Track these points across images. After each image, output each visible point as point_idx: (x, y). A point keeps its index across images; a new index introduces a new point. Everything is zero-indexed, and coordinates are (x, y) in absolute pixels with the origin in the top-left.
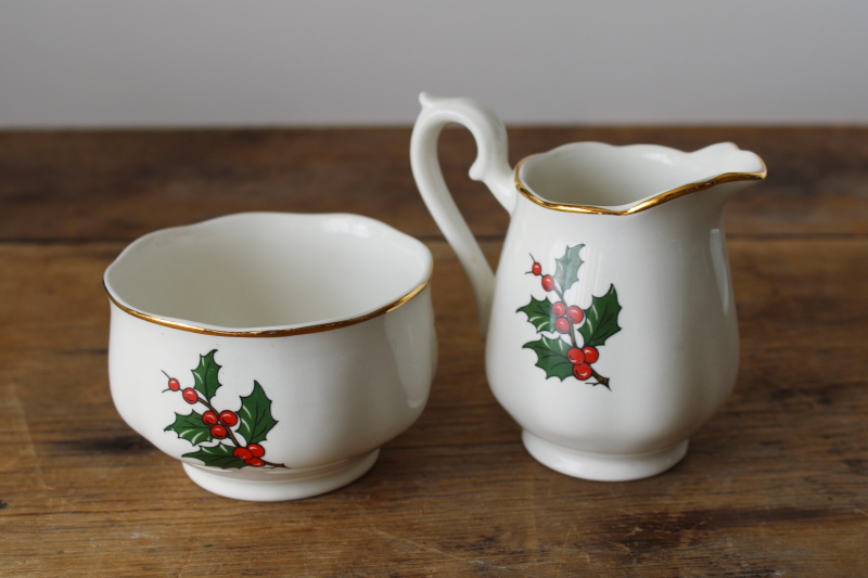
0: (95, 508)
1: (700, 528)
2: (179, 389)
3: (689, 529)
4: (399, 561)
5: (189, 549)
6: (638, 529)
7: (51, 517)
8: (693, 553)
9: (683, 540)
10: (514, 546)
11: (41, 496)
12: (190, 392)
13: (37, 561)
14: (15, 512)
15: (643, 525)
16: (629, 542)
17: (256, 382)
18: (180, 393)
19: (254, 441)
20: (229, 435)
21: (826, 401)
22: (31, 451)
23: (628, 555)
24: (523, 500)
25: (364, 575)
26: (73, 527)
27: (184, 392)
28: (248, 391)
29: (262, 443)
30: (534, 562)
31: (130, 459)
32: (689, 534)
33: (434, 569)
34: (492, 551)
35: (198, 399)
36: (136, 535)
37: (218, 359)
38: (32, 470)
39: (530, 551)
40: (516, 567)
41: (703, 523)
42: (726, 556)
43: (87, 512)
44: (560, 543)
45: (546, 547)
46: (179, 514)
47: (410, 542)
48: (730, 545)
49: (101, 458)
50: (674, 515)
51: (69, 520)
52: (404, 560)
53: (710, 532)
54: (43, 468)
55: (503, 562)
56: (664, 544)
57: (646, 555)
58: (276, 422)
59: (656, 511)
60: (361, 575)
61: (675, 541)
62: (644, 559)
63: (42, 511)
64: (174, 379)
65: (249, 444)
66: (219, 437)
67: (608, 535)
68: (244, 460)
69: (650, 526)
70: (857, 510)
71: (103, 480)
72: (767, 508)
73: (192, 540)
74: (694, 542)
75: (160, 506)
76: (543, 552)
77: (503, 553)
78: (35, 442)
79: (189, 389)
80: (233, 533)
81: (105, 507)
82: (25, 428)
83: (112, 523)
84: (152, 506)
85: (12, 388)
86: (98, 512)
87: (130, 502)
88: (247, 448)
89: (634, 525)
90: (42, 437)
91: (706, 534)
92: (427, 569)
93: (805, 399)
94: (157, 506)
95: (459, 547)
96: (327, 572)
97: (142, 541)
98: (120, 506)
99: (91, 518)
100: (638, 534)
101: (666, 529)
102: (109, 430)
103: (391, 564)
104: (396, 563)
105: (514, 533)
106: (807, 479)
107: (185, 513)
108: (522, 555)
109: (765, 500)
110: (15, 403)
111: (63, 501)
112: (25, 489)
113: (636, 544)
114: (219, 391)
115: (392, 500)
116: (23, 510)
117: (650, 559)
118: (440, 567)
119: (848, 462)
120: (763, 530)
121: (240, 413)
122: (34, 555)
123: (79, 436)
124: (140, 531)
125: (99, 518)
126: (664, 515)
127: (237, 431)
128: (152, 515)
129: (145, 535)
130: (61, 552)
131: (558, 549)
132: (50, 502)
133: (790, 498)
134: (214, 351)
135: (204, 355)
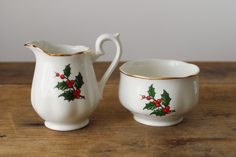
0: (30, 137)
1: (192, 142)
2: (145, 97)
4: (111, 147)
5: (54, 145)
6: (175, 142)
7: (18, 138)
8: (190, 146)
9: (187, 144)
10: (141, 145)
11: (16, 134)
14: (8, 137)
15: (177, 141)
16: (173, 144)
17: (164, 90)
18: (146, 98)
19: (167, 105)
20: (160, 106)
21: (227, 117)
22: (13, 125)
23: (172, 147)
24: (144, 136)
27: (147, 98)
28: (162, 93)
29: (169, 105)
30: (147, 148)
31: (40, 127)
32: (189, 143)
33: (120, 149)
34: (136, 146)
36: (40, 142)
37: (153, 87)
38: (14, 129)
39: (146, 146)
40: (142, 149)
42: (199, 147)
44: (154, 144)
45: (150, 145)
46: (52, 138)
47: (113, 144)
48: (200, 145)
49: (32, 127)
50: (185, 139)
51: (23, 139)
53: (195, 142)
54: (16, 129)
55: (138, 148)
56: (182, 144)
57: (177, 147)
58: (171, 99)
59: (180, 138)
61: (185, 144)
63: (16, 137)
64: (143, 96)
65: (165, 107)
66: (158, 107)
67: (167, 143)
68: (165, 112)
70: (235, 138)
71: (32, 131)
73: (55, 143)
74: (190, 144)
75: (47, 137)
76: (149, 146)
77: (139, 146)
78: (14, 124)
79: (148, 97)
80: (66, 142)
81: (32, 137)
82: (12, 121)
83: (34, 140)
84: (45, 136)
85: (9, 113)
86: (30, 138)
87: (39, 136)
89: (174, 141)
90: (16, 123)
92: (118, 149)
93: (222, 116)
94: (46, 136)
95: (126, 145)
96: (91, 149)
97: (42, 143)
98: (36, 137)
99: (28, 139)
100: (175, 143)
101: (183, 142)
102: (34, 122)
105: (141, 142)
106: (221, 132)
107: (54, 138)
108: (144, 146)
109: (210, 136)
110: (10, 116)
111: (21, 135)
112: (11, 133)
113: (174, 144)
114: (155, 95)
115: (109, 136)
116: (10, 137)
117: (178, 147)
119: (233, 129)
120: (209, 142)
121: (162, 99)
122: (13, 146)
123: (26, 123)
124: (41, 141)
125: (30, 139)
126: (182, 139)
128: (45, 138)
129: (43, 142)
130: (20, 145)
131: (153, 145)
132: (18, 136)
133: (216, 136)
134: (152, 85)
135: (150, 87)
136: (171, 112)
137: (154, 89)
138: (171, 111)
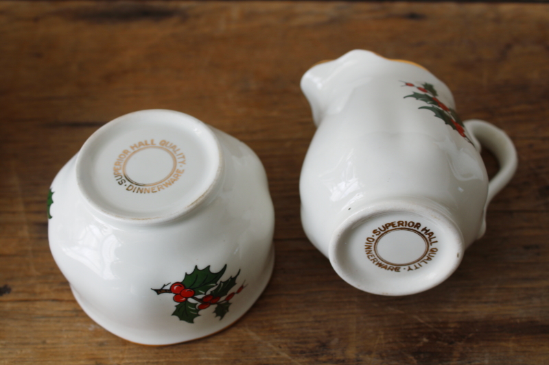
0: (67, 296)
1: (468, 340)
3: (460, 341)
5: (125, 345)
6: (425, 340)
9: (454, 354)
10: (339, 354)
11: (32, 281)
13: (29, 351)
14: (16, 298)
15: (429, 335)
16: (417, 354)
26: (51, 316)
34: (324, 358)
36: (92, 327)
39: (349, 361)
41: (471, 335)
43: (61, 301)
47: (269, 345)
50: (452, 325)
53: (475, 346)
59: (440, 320)
63: (33, 298)
69: (434, 336)
72: (518, 321)
78: (28, 222)
83: (77, 313)
86: (68, 300)
91: (472, 348)
97: (96, 333)
99: (63, 307)
100: (425, 345)
101: (444, 341)
105: (340, 339)
109: (518, 311)
111: (46, 288)
112: (22, 273)
113: (422, 356)
116: (21, 296)
120: (512, 346)
122: (28, 344)
125: (67, 307)
126: (445, 325)
130: (44, 342)
131: (368, 358)
132: (38, 288)
133: (536, 310)
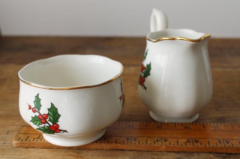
2: (31, 108)
12: (34, 109)
17: (51, 103)
18: (31, 110)
19: (55, 123)
20: (47, 122)
23: (225, 156)
25: (144, 158)
28: (49, 107)
29: (57, 123)
35: (36, 111)
37: (40, 97)
52: (155, 154)
58: (60, 115)
60: (143, 158)
62: (230, 157)
65: (53, 125)
66: (44, 123)
68: (54, 131)
79: (33, 108)
88: (53, 126)
96: (132, 157)
103: (152, 155)
104: (153, 155)
114: (41, 108)
118: (167, 157)
121: (48, 114)
127: (49, 121)
134: (38, 94)
135: (36, 96)
136: (61, 132)
137: (41, 99)
138: (60, 130)
